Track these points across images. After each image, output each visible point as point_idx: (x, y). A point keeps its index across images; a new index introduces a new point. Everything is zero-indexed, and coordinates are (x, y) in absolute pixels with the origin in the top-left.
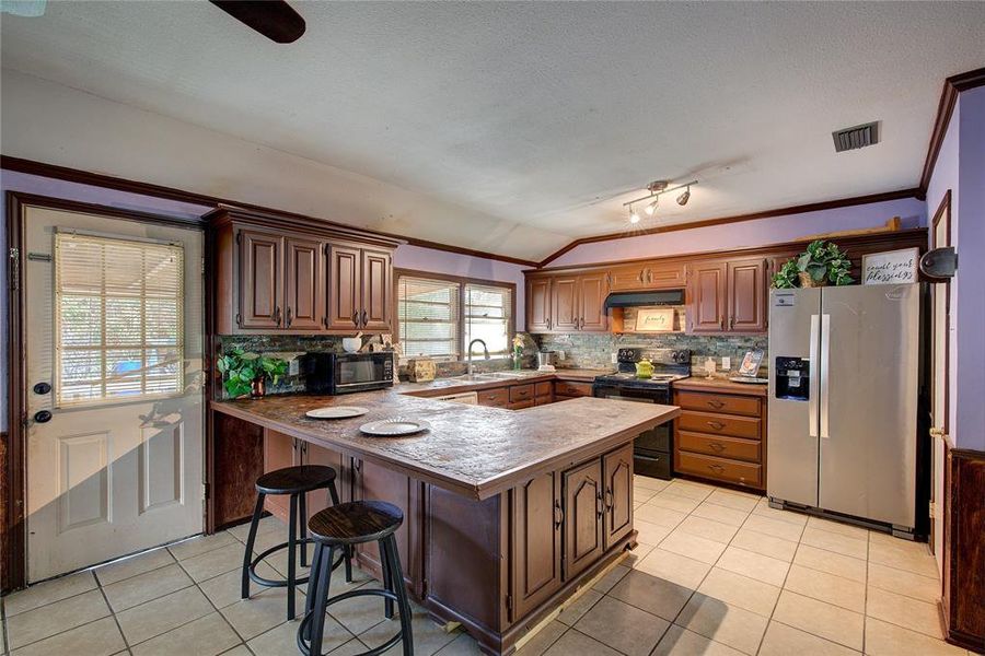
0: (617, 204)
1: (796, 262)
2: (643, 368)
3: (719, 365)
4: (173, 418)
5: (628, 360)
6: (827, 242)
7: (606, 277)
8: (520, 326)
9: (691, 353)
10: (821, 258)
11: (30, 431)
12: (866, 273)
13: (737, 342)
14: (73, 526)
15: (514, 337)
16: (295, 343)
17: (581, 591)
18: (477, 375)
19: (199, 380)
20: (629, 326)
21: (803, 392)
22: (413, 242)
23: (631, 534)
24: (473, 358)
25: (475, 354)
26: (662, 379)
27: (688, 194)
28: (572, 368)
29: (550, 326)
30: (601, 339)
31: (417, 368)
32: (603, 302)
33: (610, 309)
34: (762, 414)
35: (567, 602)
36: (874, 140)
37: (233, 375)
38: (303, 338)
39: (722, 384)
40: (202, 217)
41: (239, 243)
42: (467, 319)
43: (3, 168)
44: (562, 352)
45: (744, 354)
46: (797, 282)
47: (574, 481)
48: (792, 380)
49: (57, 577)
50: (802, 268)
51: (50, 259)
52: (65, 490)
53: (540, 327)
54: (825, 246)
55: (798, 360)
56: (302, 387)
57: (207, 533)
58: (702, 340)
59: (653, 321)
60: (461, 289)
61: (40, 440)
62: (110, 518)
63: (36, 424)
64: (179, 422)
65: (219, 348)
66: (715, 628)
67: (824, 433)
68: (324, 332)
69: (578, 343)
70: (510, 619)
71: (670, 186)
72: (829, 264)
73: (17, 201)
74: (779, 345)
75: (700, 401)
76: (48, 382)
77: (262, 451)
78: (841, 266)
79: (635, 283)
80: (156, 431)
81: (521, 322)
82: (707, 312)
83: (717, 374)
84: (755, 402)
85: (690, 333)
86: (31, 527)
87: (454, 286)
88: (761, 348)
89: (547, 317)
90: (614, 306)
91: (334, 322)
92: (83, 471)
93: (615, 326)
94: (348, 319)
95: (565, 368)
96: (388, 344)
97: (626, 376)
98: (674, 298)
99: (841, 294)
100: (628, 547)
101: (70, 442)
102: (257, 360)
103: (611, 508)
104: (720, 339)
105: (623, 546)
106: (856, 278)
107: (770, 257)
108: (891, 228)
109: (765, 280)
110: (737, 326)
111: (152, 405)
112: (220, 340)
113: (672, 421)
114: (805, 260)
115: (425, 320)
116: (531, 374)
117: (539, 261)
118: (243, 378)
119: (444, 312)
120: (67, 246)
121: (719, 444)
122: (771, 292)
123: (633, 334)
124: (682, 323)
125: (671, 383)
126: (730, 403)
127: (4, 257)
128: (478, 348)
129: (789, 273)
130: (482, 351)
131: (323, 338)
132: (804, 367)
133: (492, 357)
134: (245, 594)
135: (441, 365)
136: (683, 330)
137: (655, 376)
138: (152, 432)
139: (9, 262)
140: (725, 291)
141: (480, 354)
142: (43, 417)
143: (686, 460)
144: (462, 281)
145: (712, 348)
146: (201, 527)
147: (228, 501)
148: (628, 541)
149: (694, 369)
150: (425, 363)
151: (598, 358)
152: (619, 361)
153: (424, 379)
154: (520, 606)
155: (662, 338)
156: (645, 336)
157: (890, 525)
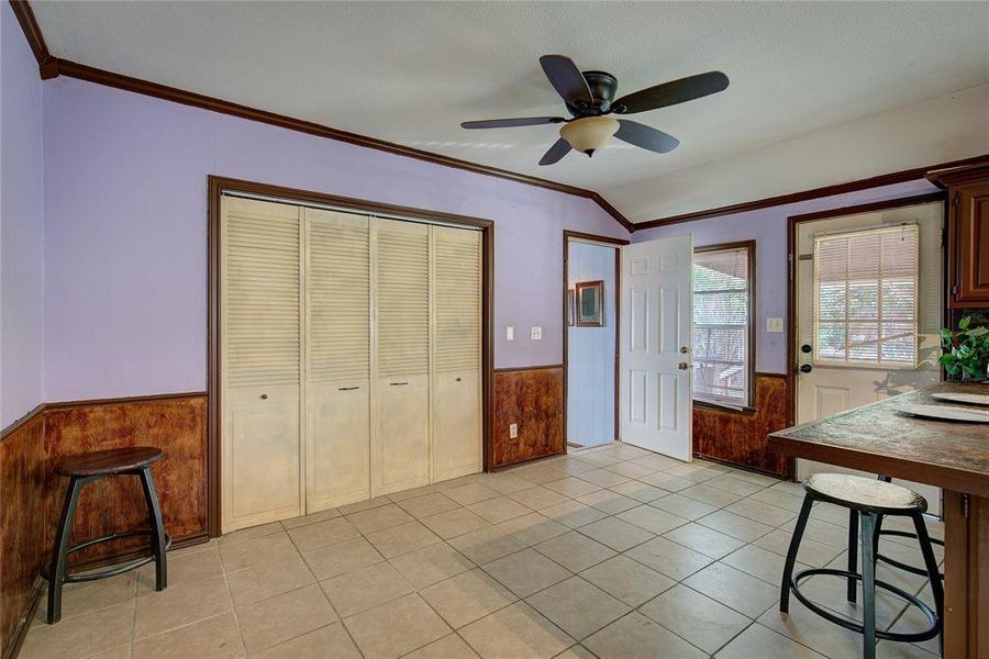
11: (799, 377)
19: (936, 356)
51: (810, 257)
61: (805, 384)
63: (803, 373)
73: (793, 222)
76: (810, 344)
101: (823, 390)
111: (886, 373)
120: (823, 245)
142: (807, 369)
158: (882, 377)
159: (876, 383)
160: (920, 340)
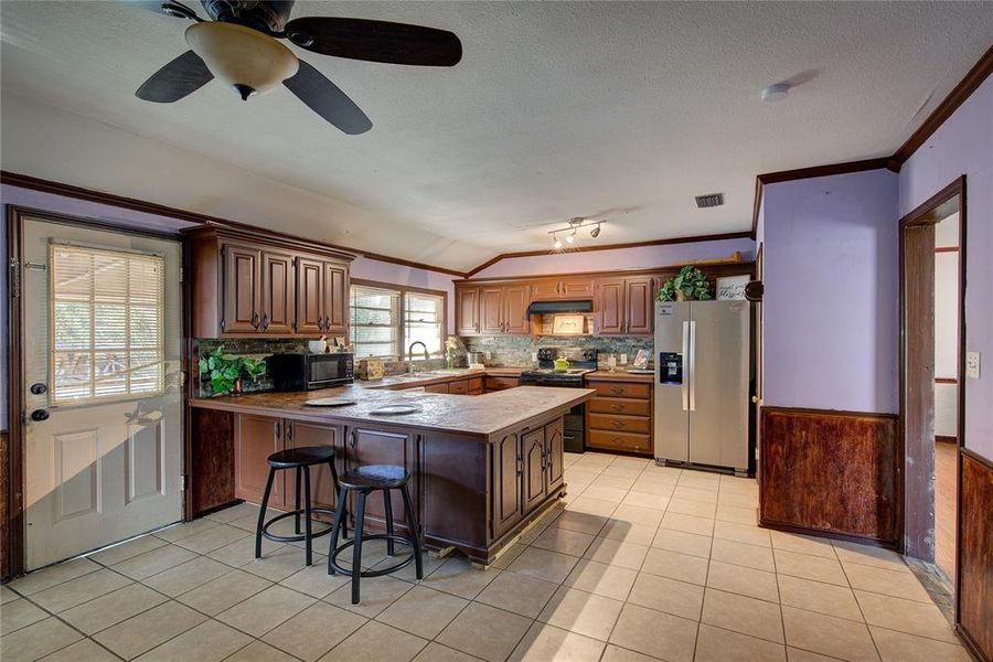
0: (544, 231)
1: (673, 282)
2: (560, 365)
3: (618, 360)
4: (155, 415)
5: (546, 359)
6: (694, 267)
7: (528, 288)
8: (451, 330)
9: (598, 352)
10: (690, 280)
11: (28, 429)
12: (719, 291)
13: (632, 342)
14: (65, 517)
15: (446, 339)
16: (262, 346)
17: (531, 525)
18: (417, 374)
19: (179, 378)
20: (547, 330)
21: (678, 379)
22: (369, 255)
23: (562, 486)
24: (414, 359)
25: (415, 355)
26: (577, 372)
27: (599, 229)
28: (497, 366)
29: (478, 330)
30: (523, 341)
31: (369, 367)
32: (525, 310)
33: (532, 316)
34: (650, 397)
35: (523, 532)
36: (721, 203)
37: (215, 375)
38: (269, 342)
39: (621, 375)
40: (180, 230)
41: (223, 256)
42: (407, 324)
43: (2, 182)
44: (488, 353)
45: (637, 352)
46: (674, 297)
47: (529, 441)
48: (670, 368)
49: (52, 565)
50: (677, 287)
51: (47, 267)
52: (59, 483)
53: (468, 331)
54: (692, 270)
55: (675, 354)
56: (268, 386)
57: (185, 520)
58: (606, 341)
59: (568, 325)
60: (402, 296)
61: (37, 439)
62: (99, 508)
63: (33, 422)
64: (161, 418)
65: (196, 350)
66: (625, 535)
67: (692, 408)
68: (293, 335)
69: (502, 344)
70: (492, 537)
71: (585, 222)
72: (694, 285)
73: (15, 214)
74: (662, 344)
75: (607, 388)
76: (44, 382)
77: (232, 444)
78: (703, 286)
79: (553, 294)
80: (141, 427)
81: (452, 326)
82: (610, 319)
83: (618, 368)
84: (645, 387)
85: (597, 335)
86: (29, 518)
87: (395, 294)
88: (650, 346)
89: (476, 321)
90: (535, 312)
91: (303, 326)
92: (75, 466)
93: (536, 330)
94: (314, 324)
95: (491, 366)
96: (342, 347)
97: (547, 371)
98: (584, 306)
99: (703, 307)
100: (560, 495)
101: (64, 438)
102: (238, 361)
103: (551, 465)
104: (620, 340)
105: (558, 494)
106: (712, 295)
107: (654, 277)
108: (734, 259)
109: (651, 294)
110: (632, 330)
111: (136, 403)
112: (196, 343)
113: (584, 403)
114: (679, 281)
115: (371, 324)
116: (465, 372)
117: (467, 272)
118: (228, 377)
119: (386, 318)
120: (61, 256)
121: (620, 422)
122: (657, 304)
123: (551, 337)
124: (591, 327)
125: (583, 375)
126: (629, 389)
127: (5, 266)
128: (418, 349)
129: (668, 290)
130: (423, 352)
131: (286, 341)
132: (679, 360)
133: (432, 357)
134: (258, 555)
135: (386, 365)
136: (591, 332)
137: (569, 371)
138: (136, 428)
139: (8, 271)
140: (623, 302)
141: (421, 355)
142: (40, 415)
143: (595, 436)
144: (403, 290)
145: (613, 347)
146: (180, 516)
147: (203, 490)
148: (560, 491)
149: (599, 364)
150: (376, 363)
151: (522, 357)
152: (539, 359)
153: (376, 377)
154: (499, 527)
155: (575, 340)
156: (560, 338)
157: (733, 469)
158: (132, 408)
159: (127, 415)
160: (166, 366)
